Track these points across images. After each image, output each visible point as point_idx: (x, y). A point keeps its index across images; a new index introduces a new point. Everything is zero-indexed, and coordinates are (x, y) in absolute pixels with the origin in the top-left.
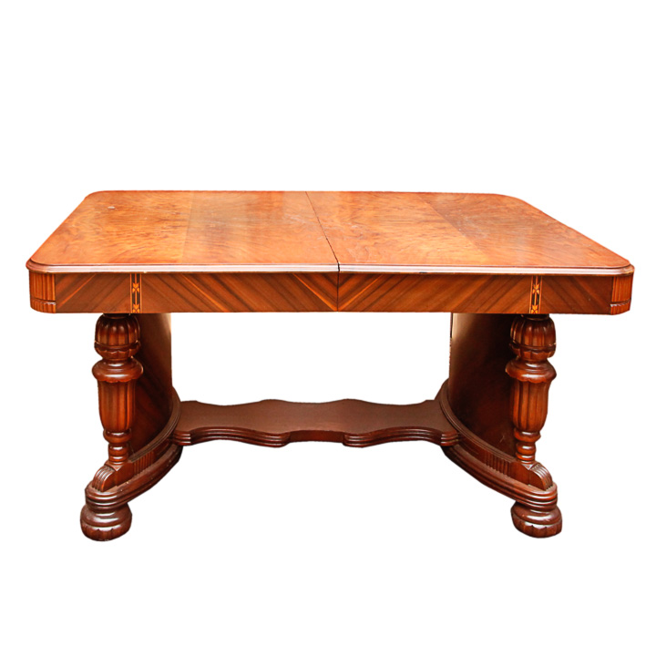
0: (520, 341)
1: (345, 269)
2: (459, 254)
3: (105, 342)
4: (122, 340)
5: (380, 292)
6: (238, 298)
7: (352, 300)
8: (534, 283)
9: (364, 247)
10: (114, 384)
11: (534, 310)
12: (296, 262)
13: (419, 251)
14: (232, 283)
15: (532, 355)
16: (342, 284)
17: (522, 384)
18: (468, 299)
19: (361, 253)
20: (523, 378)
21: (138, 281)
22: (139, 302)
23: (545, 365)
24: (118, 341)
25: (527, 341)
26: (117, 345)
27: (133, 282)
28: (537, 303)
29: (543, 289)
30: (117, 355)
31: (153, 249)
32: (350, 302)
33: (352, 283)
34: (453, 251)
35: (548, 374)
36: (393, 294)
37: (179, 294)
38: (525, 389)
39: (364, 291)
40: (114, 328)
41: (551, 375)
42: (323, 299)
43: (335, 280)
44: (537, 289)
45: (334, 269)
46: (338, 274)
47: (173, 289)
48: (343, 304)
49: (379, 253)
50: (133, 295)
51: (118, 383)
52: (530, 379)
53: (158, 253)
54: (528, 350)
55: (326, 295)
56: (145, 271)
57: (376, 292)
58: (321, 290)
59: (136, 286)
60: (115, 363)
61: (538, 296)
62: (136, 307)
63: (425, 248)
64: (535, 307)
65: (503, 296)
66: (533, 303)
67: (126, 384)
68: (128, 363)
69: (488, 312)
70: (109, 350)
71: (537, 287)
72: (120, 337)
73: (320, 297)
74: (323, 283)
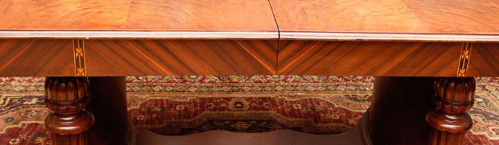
0: (442, 96)
1: (285, 36)
2: (393, 18)
3: (55, 99)
4: (71, 96)
5: (318, 57)
6: (181, 62)
7: (291, 64)
8: (465, 49)
9: (303, 9)
10: (65, 136)
11: (462, 73)
12: (238, 29)
13: (355, 14)
14: (176, 49)
15: (452, 108)
16: (281, 50)
17: (440, 133)
18: (400, 64)
19: (300, 17)
20: (442, 128)
21: (81, 47)
22: (83, 66)
23: (462, 118)
24: (67, 98)
25: (449, 96)
26: (67, 100)
27: (76, 46)
28: (465, 67)
29: (472, 55)
30: (67, 110)
31: (97, 10)
32: (289, 66)
33: (291, 48)
34: (387, 15)
35: (465, 125)
36: (330, 58)
37: (123, 58)
38: (443, 137)
39: (302, 56)
40: (63, 85)
41: (468, 126)
42: (263, 63)
43: (276, 46)
44: (466, 54)
45: (274, 35)
46: (278, 41)
47: (116, 54)
48: (282, 68)
49: (318, 18)
50: (77, 59)
51: (69, 135)
52: (449, 128)
53: (102, 15)
54: (449, 104)
55: (267, 59)
56: (87, 37)
57: (313, 57)
58: (261, 54)
59: (79, 50)
60: (66, 117)
61: (467, 60)
62: (81, 70)
63: (361, 11)
64: (462, 71)
65: (433, 61)
66: (461, 68)
67: (78, 135)
68: (79, 116)
69: (418, 76)
70: (59, 105)
71: (467, 53)
72: (69, 93)
73: (260, 61)
74: (264, 48)
